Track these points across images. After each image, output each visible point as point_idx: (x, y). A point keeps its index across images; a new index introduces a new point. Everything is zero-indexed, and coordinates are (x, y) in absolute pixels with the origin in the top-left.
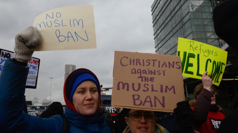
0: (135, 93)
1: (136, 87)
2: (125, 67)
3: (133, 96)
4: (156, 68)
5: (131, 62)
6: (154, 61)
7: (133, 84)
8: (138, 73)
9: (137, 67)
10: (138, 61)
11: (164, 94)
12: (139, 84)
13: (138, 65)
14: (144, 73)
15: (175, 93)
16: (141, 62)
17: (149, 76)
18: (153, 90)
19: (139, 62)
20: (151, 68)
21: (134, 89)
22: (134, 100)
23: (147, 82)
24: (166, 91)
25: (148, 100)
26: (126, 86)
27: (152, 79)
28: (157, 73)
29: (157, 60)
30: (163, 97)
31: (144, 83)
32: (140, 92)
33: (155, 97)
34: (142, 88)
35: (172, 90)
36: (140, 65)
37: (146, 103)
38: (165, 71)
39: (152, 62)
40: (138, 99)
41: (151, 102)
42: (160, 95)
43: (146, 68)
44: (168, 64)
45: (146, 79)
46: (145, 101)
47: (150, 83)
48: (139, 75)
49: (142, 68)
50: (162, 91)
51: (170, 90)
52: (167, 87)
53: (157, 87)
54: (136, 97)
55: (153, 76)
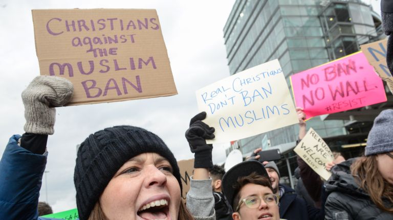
0: (84, 78)
1: (87, 68)
2: (58, 36)
3: (84, 83)
4: (117, 31)
5: (67, 26)
6: (111, 20)
7: (80, 64)
8: (85, 44)
9: (83, 34)
10: (82, 24)
11: (137, 72)
12: (91, 63)
13: (82, 30)
14: (96, 43)
15: (155, 67)
16: (88, 24)
17: (108, 47)
18: (117, 69)
19: (84, 25)
20: (108, 32)
21: (83, 72)
22: (87, 90)
23: (104, 57)
24: (140, 67)
25: (112, 85)
26: (66, 69)
27: (112, 51)
28: (120, 40)
29: (116, 19)
30: (138, 77)
31: (99, 58)
32: (95, 75)
33: (124, 79)
34: (98, 67)
35: (150, 63)
36: (87, 29)
37: (108, 91)
38: (134, 36)
39: (108, 23)
40: (93, 87)
41: (117, 87)
42: (131, 76)
43: (98, 34)
44: (136, 24)
45: (103, 52)
46: (107, 88)
47: (110, 58)
48: (88, 47)
49: (92, 35)
50: (133, 68)
51: (146, 64)
52: (140, 60)
53: (124, 63)
54: (89, 84)
55: (113, 45)
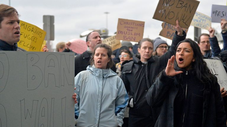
0: (124, 35)
1: (125, 33)
2: (122, 25)
3: (124, 36)
4: (134, 26)
5: (124, 23)
7: (124, 32)
10: (127, 23)
11: (136, 36)
12: (127, 32)
14: (129, 28)
16: (129, 23)
17: (131, 29)
18: (131, 34)
20: (132, 26)
22: (124, 37)
24: (136, 35)
25: (129, 38)
26: (122, 32)
27: (132, 30)
28: (134, 28)
29: (135, 23)
30: (135, 37)
31: (129, 31)
32: (126, 35)
33: (132, 37)
34: (128, 33)
35: (139, 35)
36: (128, 24)
38: (137, 28)
39: (133, 24)
40: (126, 37)
42: (134, 36)
43: (130, 26)
44: (139, 25)
45: (130, 30)
46: (128, 38)
47: (131, 32)
48: (127, 28)
49: (129, 26)
50: (135, 35)
52: (137, 33)
53: (133, 33)
54: (125, 37)
55: (132, 29)
